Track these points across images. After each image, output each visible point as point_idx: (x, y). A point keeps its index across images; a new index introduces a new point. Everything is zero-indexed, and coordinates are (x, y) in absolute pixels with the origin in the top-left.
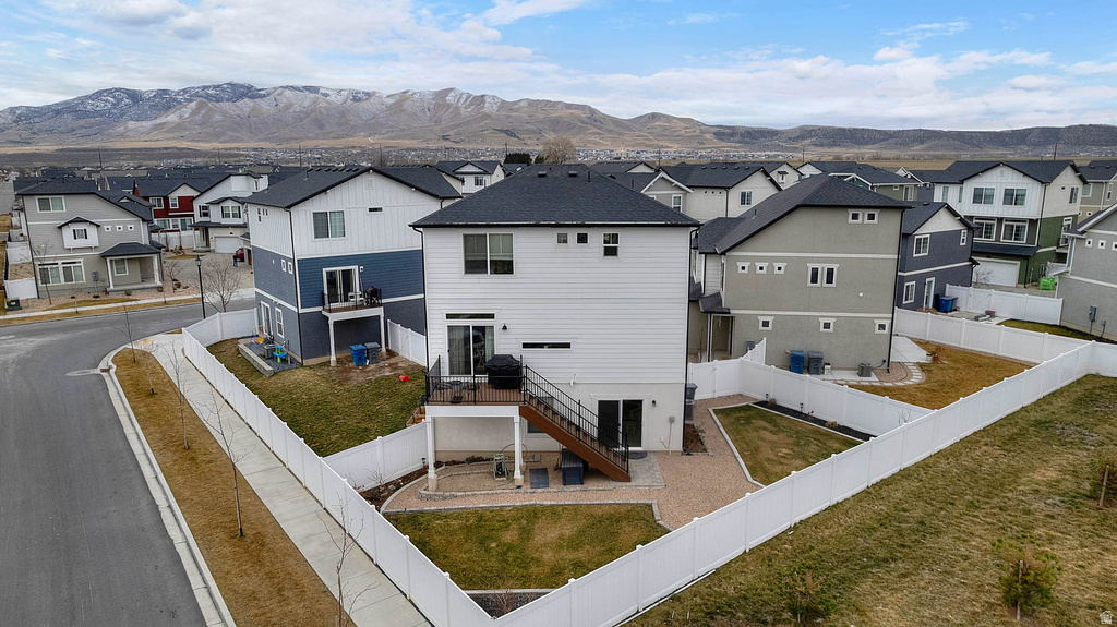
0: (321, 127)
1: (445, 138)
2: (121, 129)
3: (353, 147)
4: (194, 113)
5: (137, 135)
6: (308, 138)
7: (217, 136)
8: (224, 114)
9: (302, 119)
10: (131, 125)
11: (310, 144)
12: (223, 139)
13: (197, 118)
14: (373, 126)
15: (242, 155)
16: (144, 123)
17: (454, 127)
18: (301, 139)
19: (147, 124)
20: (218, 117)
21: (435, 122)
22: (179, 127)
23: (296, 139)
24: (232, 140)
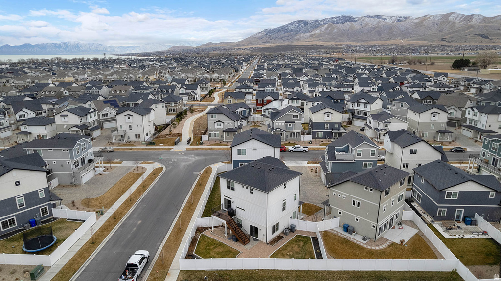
0: (380, 34)
1: (442, 40)
2: (298, 37)
3: (392, 45)
4: (326, 29)
5: (304, 39)
6: (373, 40)
7: (334, 39)
8: (338, 29)
9: (371, 31)
10: (302, 35)
11: (373, 43)
12: (336, 40)
13: (327, 31)
14: (405, 34)
15: (341, 48)
16: (307, 34)
17: (449, 33)
18: (370, 41)
19: (308, 34)
20: (335, 31)
21: (440, 31)
22: (320, 35)
23: (367, 40)
24: (340, 41)
